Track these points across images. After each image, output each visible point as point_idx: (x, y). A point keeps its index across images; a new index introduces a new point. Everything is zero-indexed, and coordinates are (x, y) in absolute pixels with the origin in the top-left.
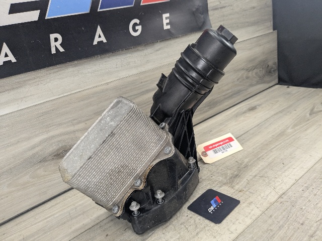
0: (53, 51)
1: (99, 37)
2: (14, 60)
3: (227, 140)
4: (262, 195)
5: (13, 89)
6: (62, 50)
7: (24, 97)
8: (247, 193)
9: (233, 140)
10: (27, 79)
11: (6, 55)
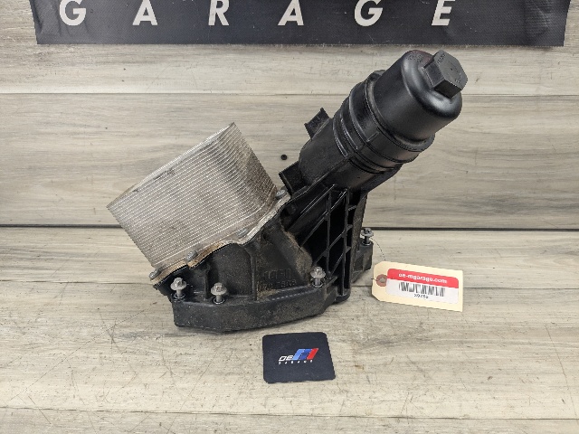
0: (212, 22)
1: (293, 14)
2: (154, 23)
3: (445, 281)
4: (377, 395)
5: (146, 62)
6: (224, 22)
7: (158, 78)
8: (364, 376)
9: (457, 286)
10: (167, 53)
11: (146, 13)
